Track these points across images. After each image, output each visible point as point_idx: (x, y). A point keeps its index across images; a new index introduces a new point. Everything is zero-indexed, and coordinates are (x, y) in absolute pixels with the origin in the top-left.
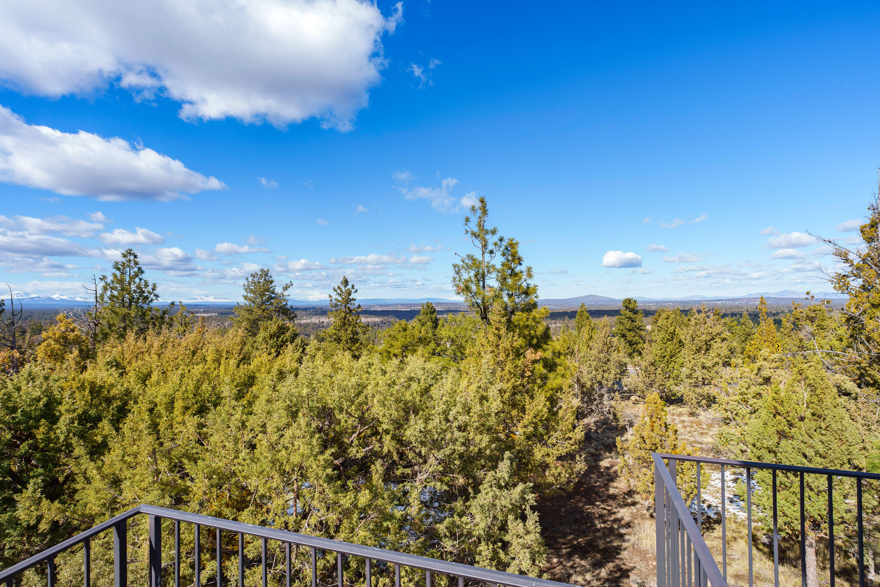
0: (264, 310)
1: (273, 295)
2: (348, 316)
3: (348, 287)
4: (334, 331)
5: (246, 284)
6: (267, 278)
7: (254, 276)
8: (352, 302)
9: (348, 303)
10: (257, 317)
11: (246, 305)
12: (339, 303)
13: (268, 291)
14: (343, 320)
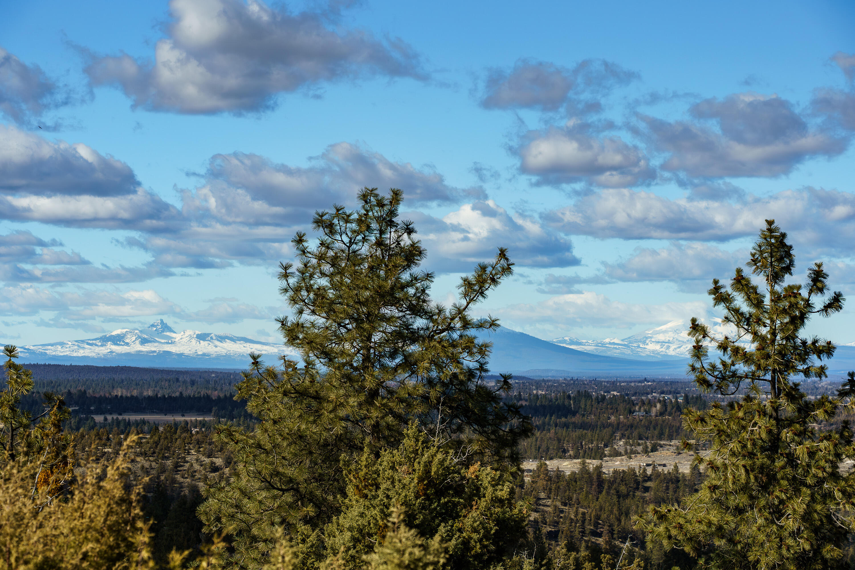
0: (373, 394)
1: (419, 323)
2: (787, 434)
3: (788, 280)
4: (714, 517)
5: (297, 264)
6: (391, 236)
7: (330, 229)
8: (815, 361)
9: (788, 367)
10: (338, 429)
11: (290, 364)
12: (742, 368)
13: (395, 302)
14: (761, 459)
